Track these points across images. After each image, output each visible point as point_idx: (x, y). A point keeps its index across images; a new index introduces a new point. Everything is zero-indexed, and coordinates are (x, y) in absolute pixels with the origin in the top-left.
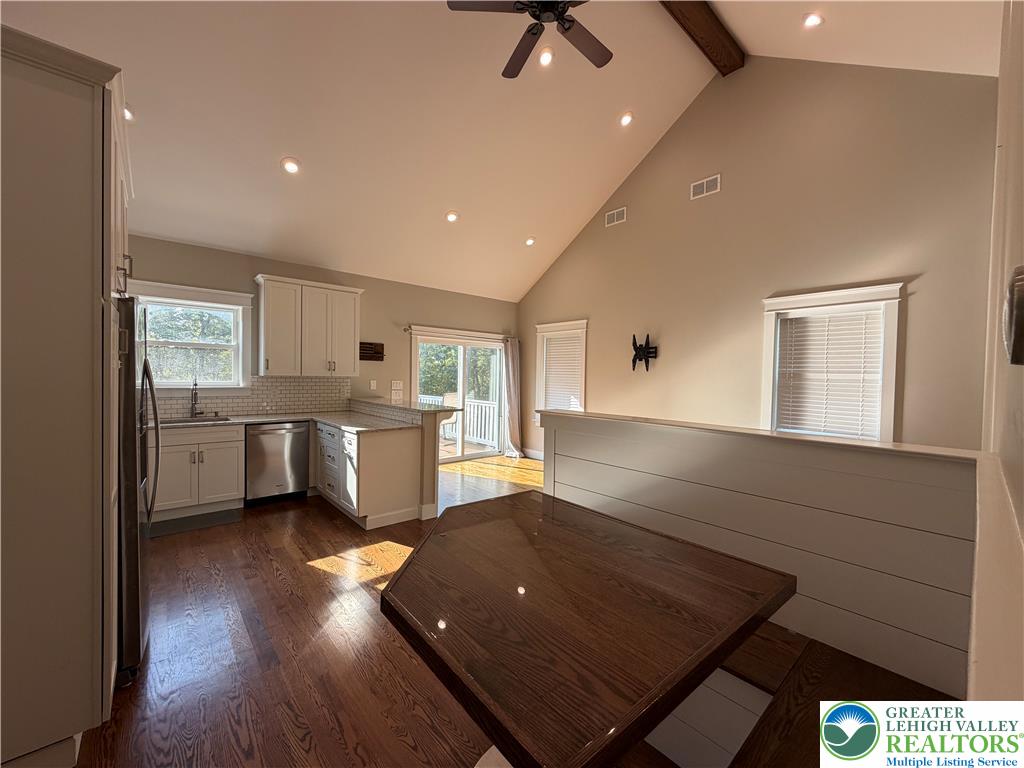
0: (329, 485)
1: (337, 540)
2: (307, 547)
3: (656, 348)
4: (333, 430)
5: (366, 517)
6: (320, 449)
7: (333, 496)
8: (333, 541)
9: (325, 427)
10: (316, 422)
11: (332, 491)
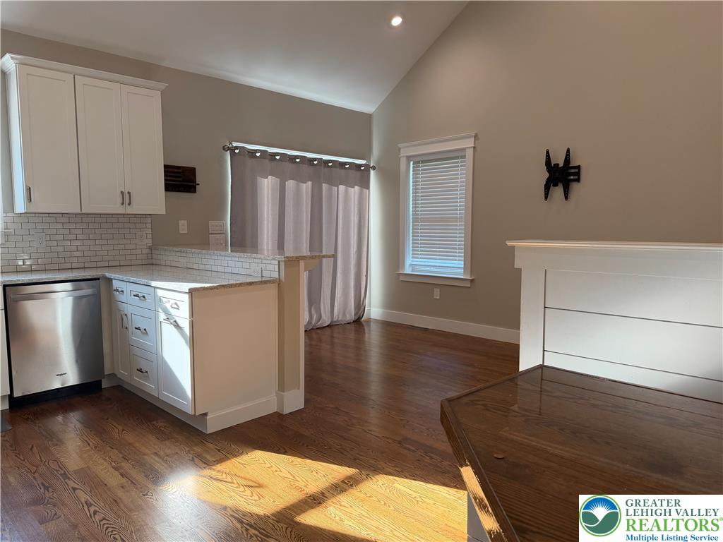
0: (140, 370)
1: (168, 451)
2: (126, 466)
3: (579, 167)
4: (141, 290)
5: (205, 414)
6: (120, 320)
7: (149, 387)
8: (162, 453)
9: (126, 287)
10: (110, 281)
11: (147, 378)
